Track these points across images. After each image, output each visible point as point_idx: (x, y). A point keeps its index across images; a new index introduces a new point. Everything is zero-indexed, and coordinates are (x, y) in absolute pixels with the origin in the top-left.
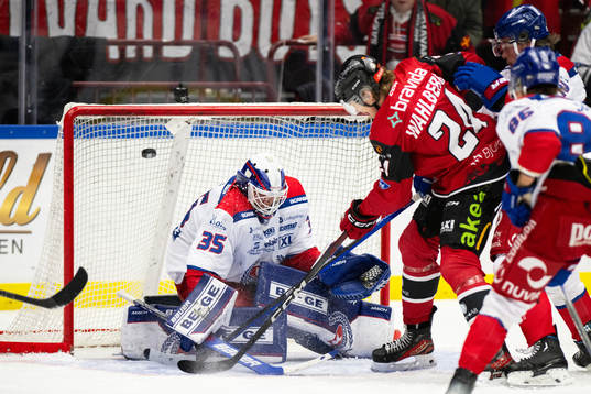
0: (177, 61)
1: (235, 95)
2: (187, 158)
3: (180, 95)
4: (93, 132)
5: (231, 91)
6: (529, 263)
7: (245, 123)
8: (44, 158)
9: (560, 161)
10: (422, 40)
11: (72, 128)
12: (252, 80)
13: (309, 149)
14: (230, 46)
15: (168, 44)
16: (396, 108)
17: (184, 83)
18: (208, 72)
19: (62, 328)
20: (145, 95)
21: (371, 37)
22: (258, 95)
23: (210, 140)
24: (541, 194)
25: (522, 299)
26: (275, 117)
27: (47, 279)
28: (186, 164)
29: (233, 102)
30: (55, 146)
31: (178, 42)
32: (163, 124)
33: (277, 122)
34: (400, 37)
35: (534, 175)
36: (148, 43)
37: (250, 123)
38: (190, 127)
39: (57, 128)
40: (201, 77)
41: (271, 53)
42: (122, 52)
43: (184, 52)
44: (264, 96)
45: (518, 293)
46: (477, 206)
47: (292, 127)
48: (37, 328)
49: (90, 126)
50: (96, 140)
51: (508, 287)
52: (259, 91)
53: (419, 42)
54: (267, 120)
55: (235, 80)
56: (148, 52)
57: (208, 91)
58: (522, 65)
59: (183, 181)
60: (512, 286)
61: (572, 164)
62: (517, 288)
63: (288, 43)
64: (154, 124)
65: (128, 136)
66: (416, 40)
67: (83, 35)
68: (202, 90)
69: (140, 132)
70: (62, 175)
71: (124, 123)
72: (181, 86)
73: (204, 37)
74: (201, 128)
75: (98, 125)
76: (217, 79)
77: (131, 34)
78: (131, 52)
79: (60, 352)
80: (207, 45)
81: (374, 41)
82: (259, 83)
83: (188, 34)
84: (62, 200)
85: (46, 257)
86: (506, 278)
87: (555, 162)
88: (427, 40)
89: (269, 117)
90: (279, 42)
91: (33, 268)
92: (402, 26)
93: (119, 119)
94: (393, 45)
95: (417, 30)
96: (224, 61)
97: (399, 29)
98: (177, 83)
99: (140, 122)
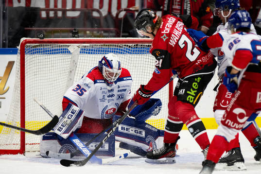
0: (73, 18)
1: (100, 34)
2: (78, 64)
3: (75, 34)
4: (34, 52)
5: (98, 32)
6: (238, 111)
7: (105, 47)
8: (11, 64)
9: (252, 63)
10: (188, 9)
11: (24, 49)
12: (108, 27)
13: (135, 59)
14: (98, 11)
15: (69, 10)
16: (164, 32)
17: (77, 29)
18: (88, 23)
19: (20, 143)
20: (59, 34)
21: (164, 7)
22: (111, 34)
23: (89, 55)
24: (243, 79)
25: (235, 128)
26: (119, 44)
27: (13, 120)
28: (78, 66)
29: (100, 37)
30: (16, 58)
31: (74, 9)
32: (67, 48)
33: (120, 46)
34: (177, 7)
35: (239, 69)
36: (60, 10)
37: (107, 47)
38: (80, 49)
39: (17, 49)
40: (84, 26)
41: (117, 15)
42: (48, 14)
43: (76, 14)
44: (114, 34)
45: (233, 125)
46: (196, 84)
47: (127, 49)
48: (8, 143)
49: (32, 49)
50: (36, 55)
51: (228, 122)
52: (112, 32)
53: (186, 10)
54: (115, 45)
55: (101, 27)
56: (60, 14)
57: (88, 32)
58: (234, 19)
59: (76, 74)
60: (230, 121)
61: (257, 64)
62: (232, 123)
63: (125, 10)
64: (63, 48)
65: (51, 53)
66: (185, 8)
67: (29, 6)
68: (85, 32)
69: (56, 52)
70: (20, 71)
71: (49, 47)
72: (75, 30)
73: (86, 7)
74: (85, 50)
75: (36, 48)
76: (92, 26)
77: (52, 6)
78: (52, 14)
79: (19, 154)
80: (87, 11)
81: (165, 9)
82: (112, 29)
83: (78, 6)
84: (20, 83)
85: (12, 110)
86: (227, 118)
87: (249, 64)
88: (190, 9)
89: (116, 44)
90: (121, 9)
91: (6, 115)
92: (178, 2)
93: (46, 45)
94: (175, 11)
95: (185, 4)
96: (95, 18)
97: (177, 3)
98: (73, 28)
99: (56, 46)
